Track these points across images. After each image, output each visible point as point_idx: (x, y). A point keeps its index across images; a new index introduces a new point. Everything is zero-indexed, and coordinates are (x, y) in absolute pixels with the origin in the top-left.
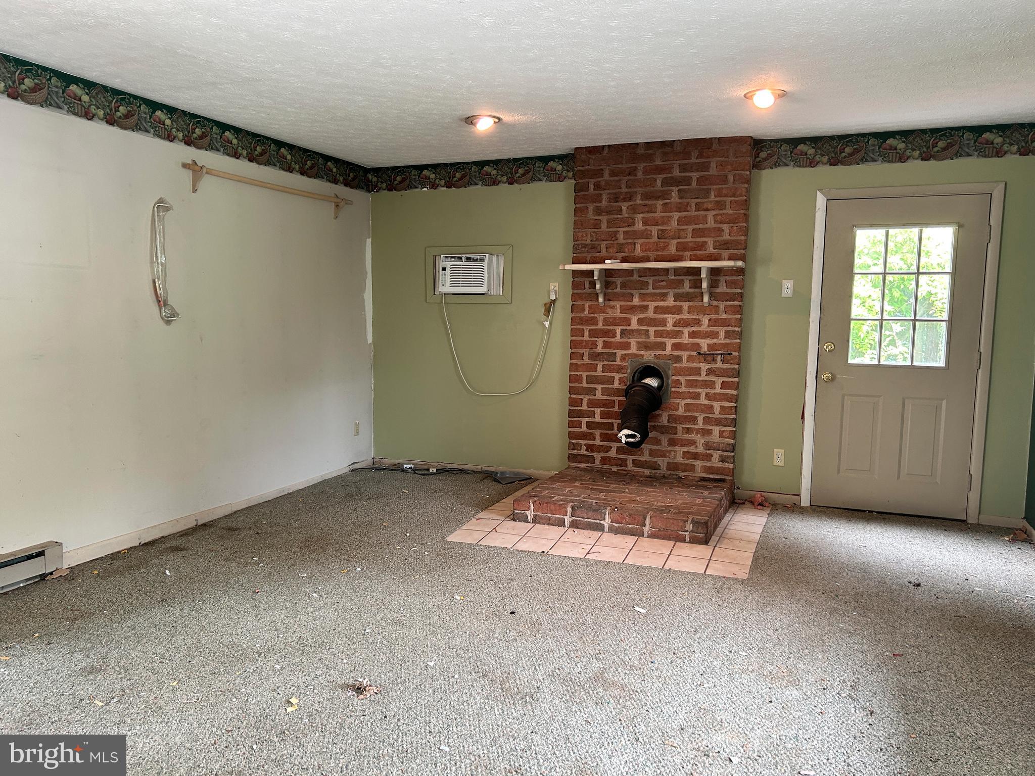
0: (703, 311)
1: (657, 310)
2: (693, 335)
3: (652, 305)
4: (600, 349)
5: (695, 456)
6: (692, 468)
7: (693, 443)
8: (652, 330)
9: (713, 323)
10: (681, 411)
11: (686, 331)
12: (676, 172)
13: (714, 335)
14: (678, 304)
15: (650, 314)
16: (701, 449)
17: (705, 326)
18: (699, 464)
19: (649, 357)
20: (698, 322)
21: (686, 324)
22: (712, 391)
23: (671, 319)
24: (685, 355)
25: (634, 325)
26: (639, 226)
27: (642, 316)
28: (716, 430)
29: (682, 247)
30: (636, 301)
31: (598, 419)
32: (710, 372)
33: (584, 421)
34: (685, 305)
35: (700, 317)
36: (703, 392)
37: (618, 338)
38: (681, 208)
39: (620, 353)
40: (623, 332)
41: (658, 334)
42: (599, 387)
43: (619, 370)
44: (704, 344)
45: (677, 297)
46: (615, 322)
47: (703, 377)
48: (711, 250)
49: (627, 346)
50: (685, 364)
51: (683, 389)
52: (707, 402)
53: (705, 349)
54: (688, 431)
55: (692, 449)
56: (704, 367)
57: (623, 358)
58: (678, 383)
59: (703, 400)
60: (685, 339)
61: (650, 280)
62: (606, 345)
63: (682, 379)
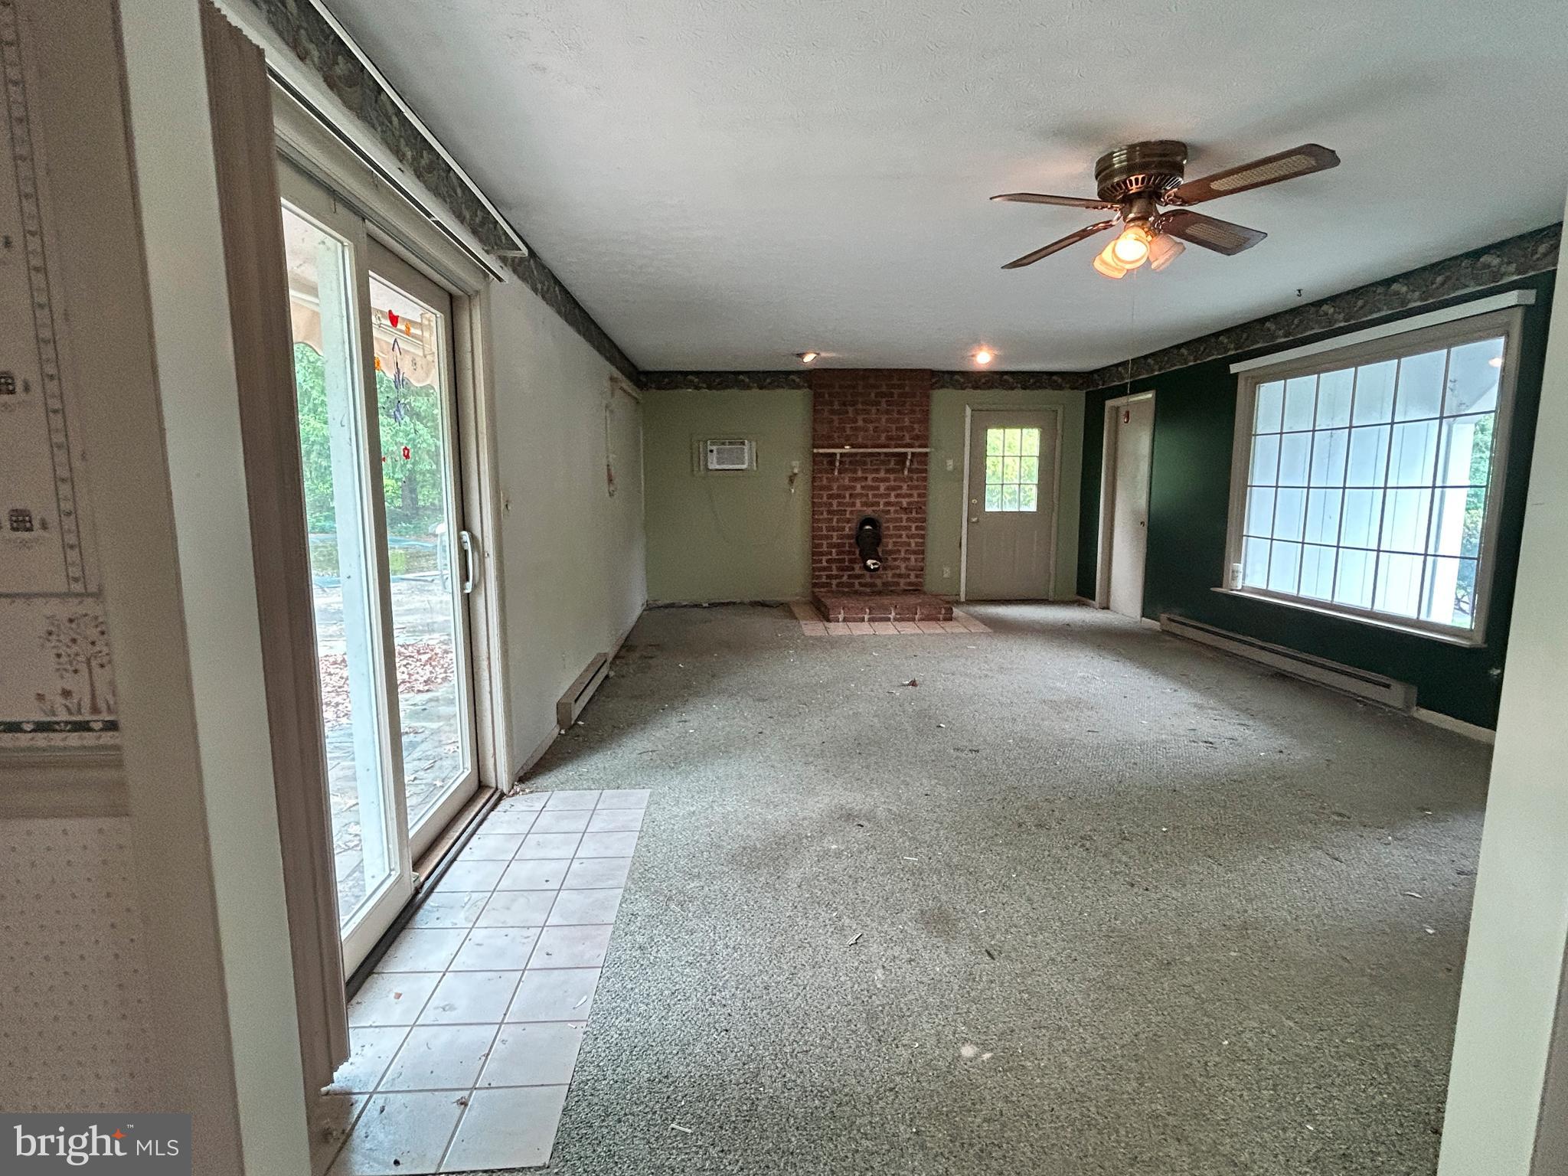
0: (903, 480)
1: (875, 480)
2: (897, 496)
3: (870, 476)
4: (835, 507)
5: (900, 576)
6: (898, 584)
7: (898, 567)
8: (870, 493)
9: (910, 488)
10: (890, 547)
11: (893, 494)
12: (884, 389)
13: (911, 496)
14: (888, 476)
15: (870, 483)
16: (903, 571)
17: (905, 490)
18: (902, 581)
19: (869, 511)
20: (900, 488)
21: (894, 489)
22: (910, 533)
23: (883, 486)
24: (892, 509)
25: (858, 490)
26: (860, 423)
27: (863, 484)
28: (913, 557)
29: (889, 438)
30: (860, 474)
31: (834, 556)
32: (908, 520)
33: (824, 558)
34: (892, 477)
35: (902, 484)
36: (904, 533)
37: (847, 499)
38: (887, 412)
39: (849, 509)
40: (851, 495)
41: (875, 496)
42: (835, 534)
43: (848, 521)
44: (905, 502)
45: (888, 471)
46: (847, 488)
47: (904, 524)
48: (907, 440)
49: (853, 504)
50: (892, 515)
51: (892, 532)
52: (907, 540)
53: (905, 505)
54: (895, 560)
55: (898, 572)
56: (904, 517)
57: (852, 512)
58: (888, 528)
59: (904, 539)
60: (893, 499)
61: (868, 460)
62: (839, 504)
63: (891, 525)
